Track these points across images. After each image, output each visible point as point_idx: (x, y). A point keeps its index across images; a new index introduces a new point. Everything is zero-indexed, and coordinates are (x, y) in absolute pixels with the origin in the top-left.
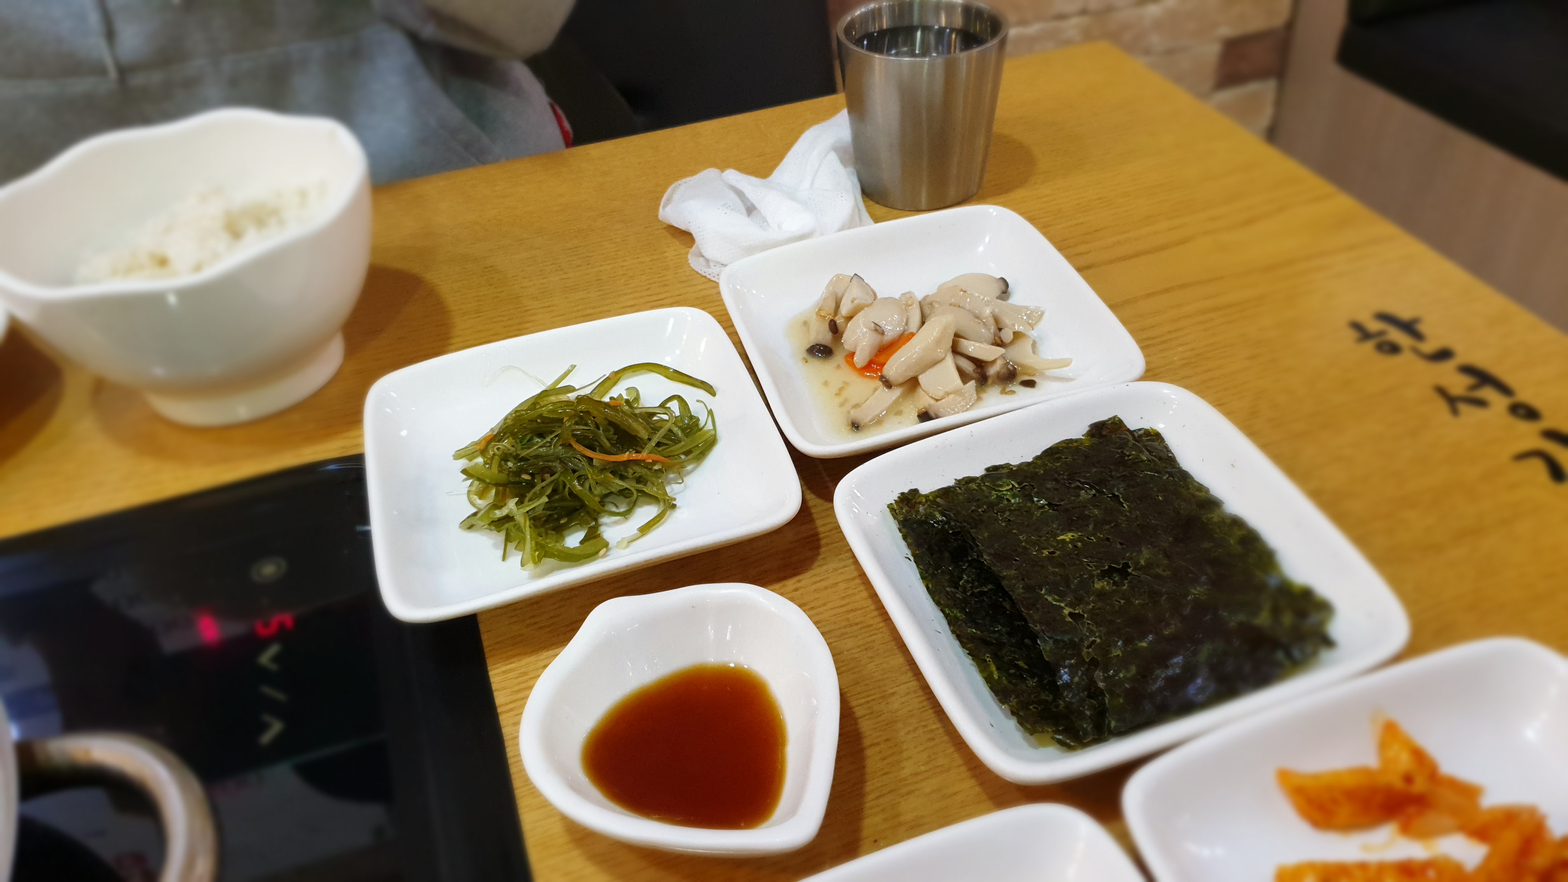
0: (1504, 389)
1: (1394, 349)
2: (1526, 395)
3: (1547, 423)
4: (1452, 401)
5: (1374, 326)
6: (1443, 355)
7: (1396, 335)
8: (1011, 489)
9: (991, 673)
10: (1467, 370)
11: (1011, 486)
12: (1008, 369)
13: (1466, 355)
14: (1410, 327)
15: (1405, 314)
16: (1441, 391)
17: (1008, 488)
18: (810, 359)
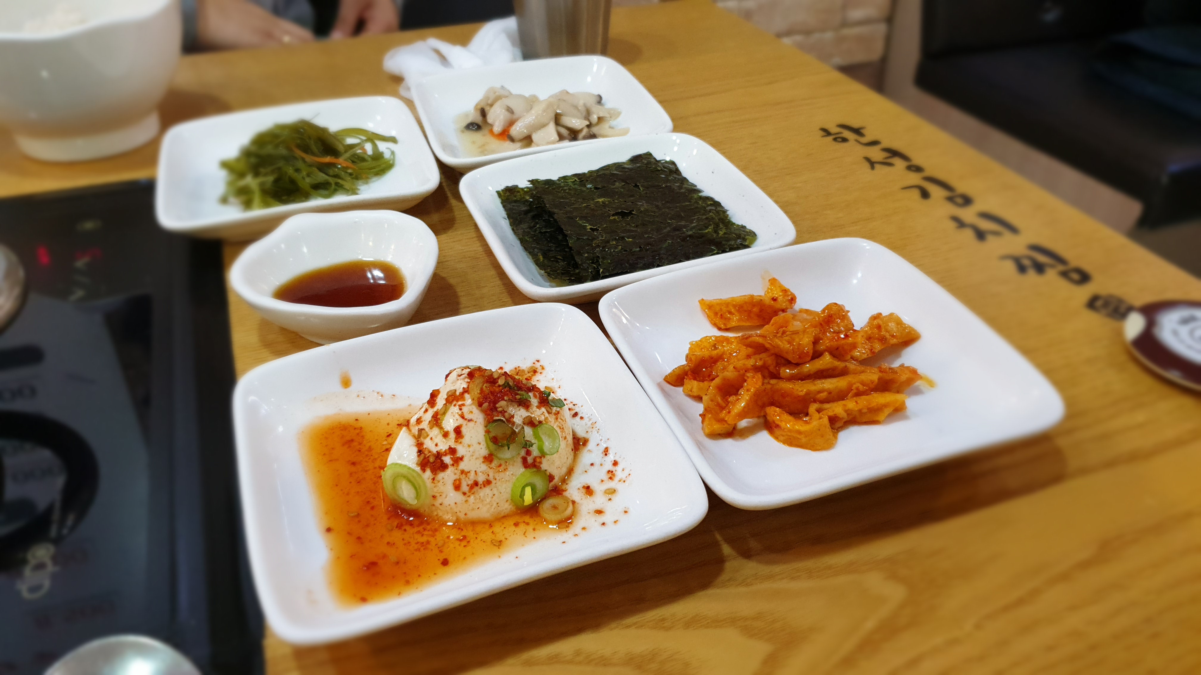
0: (904, 157)
1: (845, 140)
2: (917, 160)
3: (927, 173)
4: (872, 164)
5: (834, 130)
6: (874, 143)
7: (847, 134)
8: (574, 181)
9: (539, 259)
10: (886, 150)
11: (574, 180)
12: (590, 134)
13: (886, 143)
14: (857, 131)
15: (856, 124)
16: (868, 159)
17: (572, 180)
18: (466, 131)
